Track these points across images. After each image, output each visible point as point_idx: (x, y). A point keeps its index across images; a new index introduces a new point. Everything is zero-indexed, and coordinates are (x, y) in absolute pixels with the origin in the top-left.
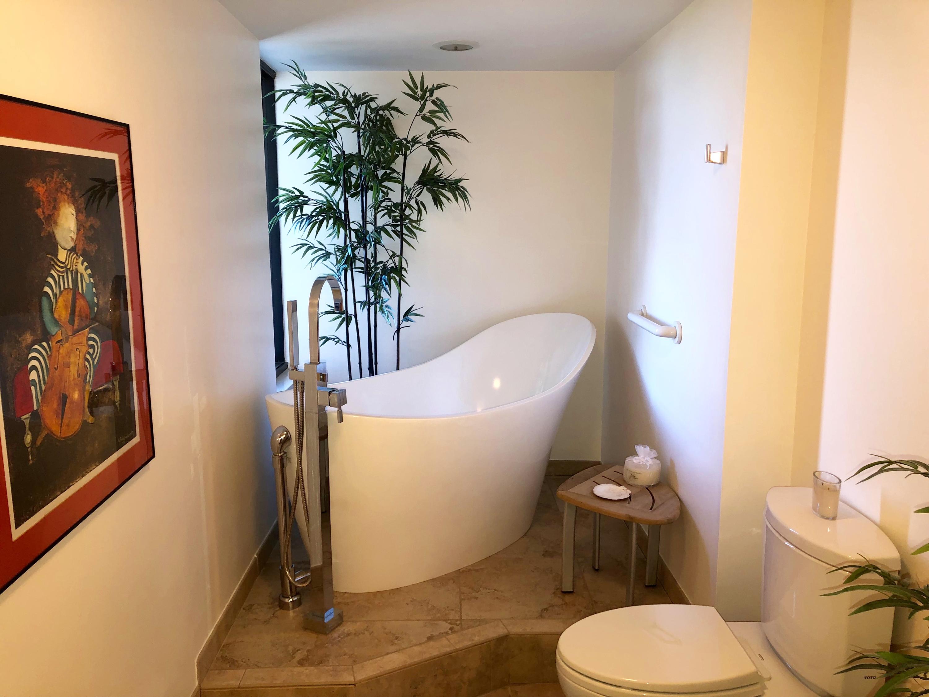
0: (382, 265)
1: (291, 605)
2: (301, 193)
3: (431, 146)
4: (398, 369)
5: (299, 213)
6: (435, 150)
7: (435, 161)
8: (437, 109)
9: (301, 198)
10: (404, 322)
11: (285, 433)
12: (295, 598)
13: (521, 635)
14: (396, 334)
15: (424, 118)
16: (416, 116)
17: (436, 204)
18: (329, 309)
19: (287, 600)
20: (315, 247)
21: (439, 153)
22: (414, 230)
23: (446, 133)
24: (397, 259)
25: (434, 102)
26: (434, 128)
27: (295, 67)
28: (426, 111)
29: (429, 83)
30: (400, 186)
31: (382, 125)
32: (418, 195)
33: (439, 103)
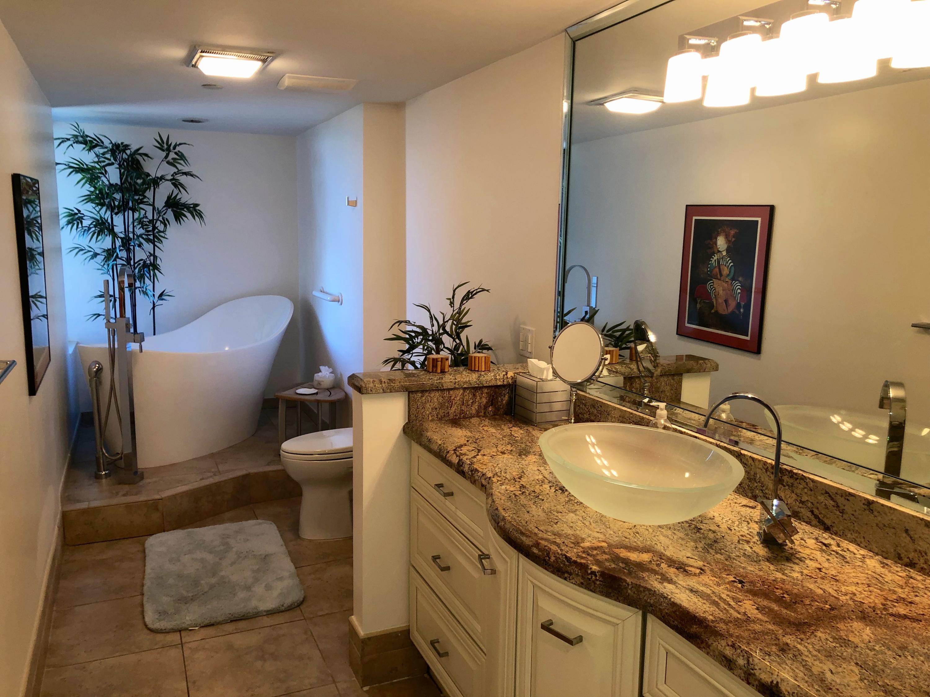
0: (142, 261)
1: (104, 477)
2: (79, 211)
3: (174, 181)
4: (154, 334)
5: (80, 226)
6: (176, 184)
7: (176, 191)
8: (179, 158)
9: (79, 215)
10: (159, 301)
11: (97, 365)
12: (107, 472)
13: (256, 473)
14: (152, 310)
15: (168, 163)
16: (163, 161)
17: (176, 220)
18: (100, 293)
19: (101, 473)
20: (85, 250)
21: (179, 186)
22: (160, 238)
23: (186, 174)
24: (152, 258)
25: (176, 153)
26: (176, 170)
27: (77, 126)
28: (170, 158)
29: (173, 141)
30: (151, 207)
31: (133, 164)
32: (164, 214)
33: (180, 154)
